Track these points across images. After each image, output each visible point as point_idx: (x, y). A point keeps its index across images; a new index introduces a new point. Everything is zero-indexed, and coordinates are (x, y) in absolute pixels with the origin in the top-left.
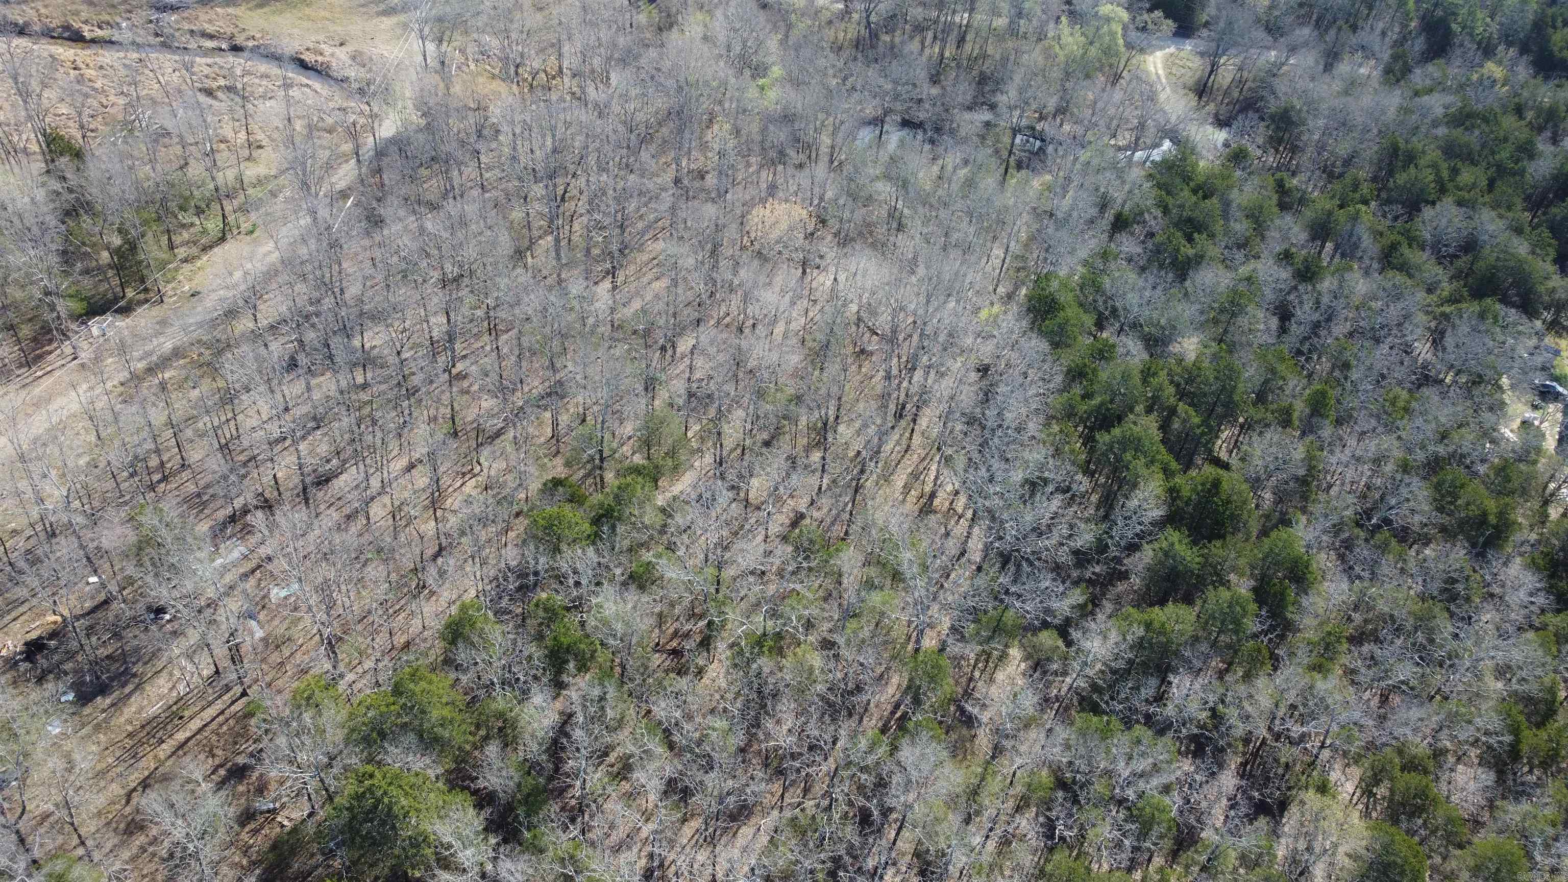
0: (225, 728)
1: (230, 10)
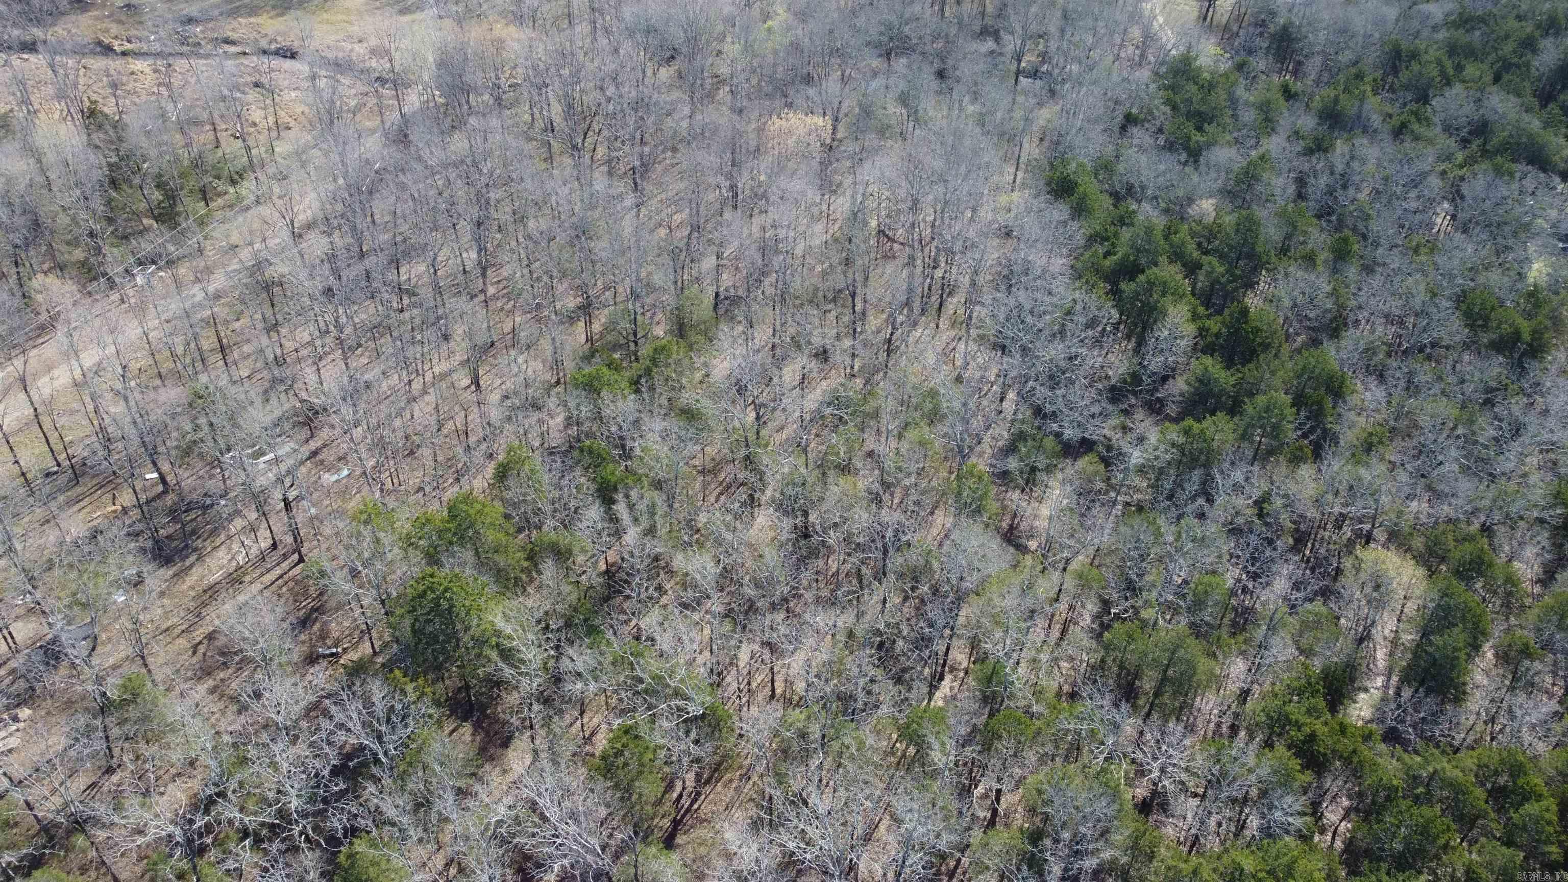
0: (284, 589)
1: (252, 20)
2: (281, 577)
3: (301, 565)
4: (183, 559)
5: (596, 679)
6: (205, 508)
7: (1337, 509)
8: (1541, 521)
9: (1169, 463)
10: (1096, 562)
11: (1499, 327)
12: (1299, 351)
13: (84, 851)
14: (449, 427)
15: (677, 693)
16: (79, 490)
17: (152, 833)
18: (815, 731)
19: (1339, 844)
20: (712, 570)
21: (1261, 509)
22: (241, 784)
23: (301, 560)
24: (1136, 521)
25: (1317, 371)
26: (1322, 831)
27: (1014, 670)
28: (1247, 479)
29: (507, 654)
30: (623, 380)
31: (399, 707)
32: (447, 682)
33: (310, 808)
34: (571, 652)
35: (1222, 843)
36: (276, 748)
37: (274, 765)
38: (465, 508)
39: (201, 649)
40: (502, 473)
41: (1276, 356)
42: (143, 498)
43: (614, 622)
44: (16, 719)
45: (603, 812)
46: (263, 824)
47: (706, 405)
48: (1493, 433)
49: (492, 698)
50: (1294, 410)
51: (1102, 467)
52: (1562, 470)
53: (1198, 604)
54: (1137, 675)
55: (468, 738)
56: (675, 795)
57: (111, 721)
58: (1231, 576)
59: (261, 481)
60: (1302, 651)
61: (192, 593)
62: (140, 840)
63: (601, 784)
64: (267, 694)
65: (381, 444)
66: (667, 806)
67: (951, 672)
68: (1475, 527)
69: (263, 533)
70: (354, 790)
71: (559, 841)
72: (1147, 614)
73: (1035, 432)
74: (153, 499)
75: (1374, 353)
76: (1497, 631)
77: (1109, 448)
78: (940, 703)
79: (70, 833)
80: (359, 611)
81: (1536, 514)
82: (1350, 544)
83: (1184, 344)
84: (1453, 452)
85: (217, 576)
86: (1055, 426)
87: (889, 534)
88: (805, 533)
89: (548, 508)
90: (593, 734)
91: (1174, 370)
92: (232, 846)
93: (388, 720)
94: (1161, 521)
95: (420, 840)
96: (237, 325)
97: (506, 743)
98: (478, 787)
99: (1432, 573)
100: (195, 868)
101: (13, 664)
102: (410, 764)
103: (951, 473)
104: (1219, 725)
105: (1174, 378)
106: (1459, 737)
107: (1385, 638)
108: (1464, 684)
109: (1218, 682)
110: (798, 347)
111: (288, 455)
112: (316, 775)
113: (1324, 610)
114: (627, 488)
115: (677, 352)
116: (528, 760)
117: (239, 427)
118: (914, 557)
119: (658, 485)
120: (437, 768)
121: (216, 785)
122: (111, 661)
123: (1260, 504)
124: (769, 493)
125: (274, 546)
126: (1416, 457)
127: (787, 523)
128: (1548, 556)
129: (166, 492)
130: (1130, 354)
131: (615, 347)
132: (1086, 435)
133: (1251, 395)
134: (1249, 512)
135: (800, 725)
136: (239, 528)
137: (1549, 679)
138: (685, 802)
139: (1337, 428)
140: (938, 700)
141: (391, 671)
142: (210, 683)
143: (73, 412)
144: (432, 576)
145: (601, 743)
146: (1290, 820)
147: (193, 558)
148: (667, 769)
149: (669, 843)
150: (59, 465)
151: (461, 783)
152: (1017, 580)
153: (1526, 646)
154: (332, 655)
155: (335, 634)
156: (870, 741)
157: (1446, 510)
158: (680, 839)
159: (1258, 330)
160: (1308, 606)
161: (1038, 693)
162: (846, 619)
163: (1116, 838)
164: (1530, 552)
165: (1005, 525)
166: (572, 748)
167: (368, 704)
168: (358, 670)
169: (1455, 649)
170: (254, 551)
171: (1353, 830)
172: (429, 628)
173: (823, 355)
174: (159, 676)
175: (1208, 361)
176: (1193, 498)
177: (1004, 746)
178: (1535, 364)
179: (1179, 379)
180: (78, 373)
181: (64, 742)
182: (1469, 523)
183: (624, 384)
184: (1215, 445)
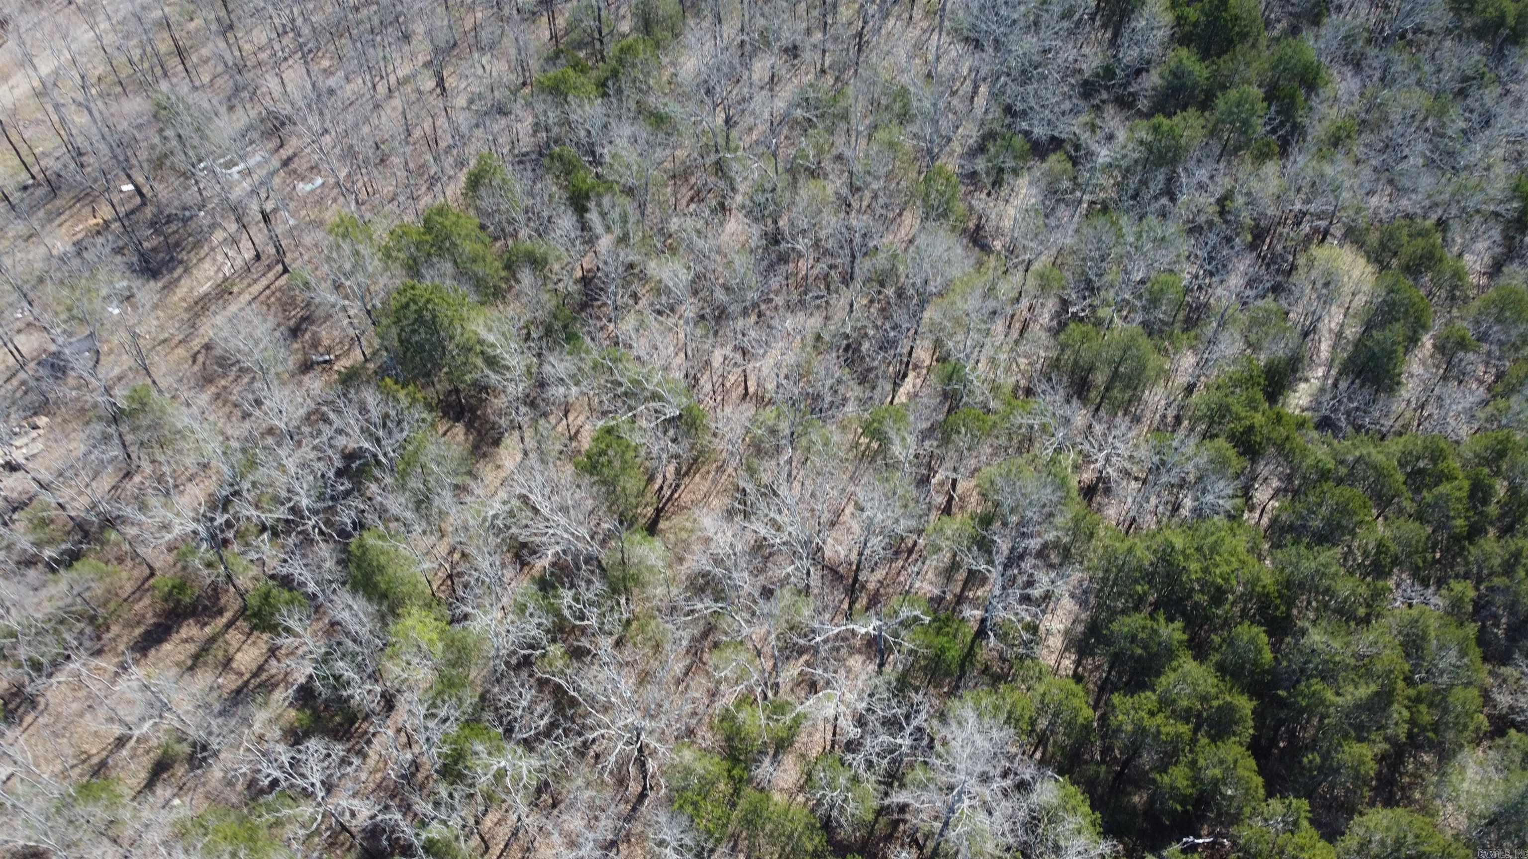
0: (272, 300)
2: (268, 287)
3: (286, 276)
4: (171, 270)
5: (577, 384)
6: (185, 221)
7: (1298, 206)
8: (1497, 214)
9: (1136, 162)
10: (1059, 261)
11: (1484, 11)
12: (1277, 40)
13: (117, 544)
14: (417, 133)
15: (656, 396)
16: (58, 202)
17: (177, 530)
18: (784, 427)
19: (1265, 521)
20: (685, 277)
21: (1223, 207)
22: (254, 484)
23: (285, 270)
24: (1100, 221)
25: (1293, 61)
26: (1252, 509)
27: (975, 368)
28: (1212, 177)
29: (492, 362)
30: (588, 82)
31: (393, 413)
32: (438, 386)
33: (320, 505)
34: (551, 359)
35: (1159, 522)
36: (282, 452)
37: (282, 467)
38: (440, 220)
39: (201, 358)
40: (474, 182)
41: (1253, 46)
42: (122, 211)
43: (592, 329)
44: (36, 427)
45: (590, 503)
46: (278, 520)
47: (673, 108)
48: (1462, 124)
49: (481, 400)
50: (1265, 104)
51: (1069, 165)
52: (1526, 162)
53: (1154, 302)
54: (1091, 369)
55: (461, 437)
56: (657, 487)
57: (125, 428)
58: (1187, 273)
59: (236, 194)
60: (1250, 345)
61: (185, 305)
62: (168, 537)
63: (587, 480)
64: (267, 402)
65: (350, 153)
66: (650, 497)
67: (914, 369)
68: (1429, 223)
69: (245, 244)
70: (358, 488)
71: (551, 531)
72: (1104, 313)
73: (1005, 130)
74: (133, 212)
75: (1354, 41)
76: (1437, 325)
77: (1077, 147)
78: (904, 399)
79: (102, 528)
80: (346, 322)
81: (1492, 208)
82: (1308, 239)
83: (1162, 34)
84: (1420, 146)
85: (206, 287)
86: (1024, 125)
87: (858, 239)
88: (774, 239)
89: (521, 218)
90: (577, 432)
91: (1149, 62)
92: (251, 539)
93: (385, 425)
94: (1124, 220)
95: (424, 532)
96: (192, 26)
97: (497, 442)
98: (472, 484)
99: (1383, 267)
100: (221, 558)
101: (22, 375)
102: (408, 464)
103: (920, 173)
104: (1164, 416)
105: (1148, 71)
106: (1388, 423)
107: (1330, 330)
108: (1400, 375)
109: (1167, 375)
110: (768, 44)
111: (259, 165)
112: (323, 476)
113: (1273, 306)
114: (599, 195)
115: (643, 52)
116: (519, 457)
117: (207, 138)
118: (881, 261)
119: (629, 191)
120: (434, 467)
121: (232, 485)
122: (117, 371)
123: (1222, 202)
124: (739, 198)
125: (258, 257)
126: (1382, 151)
127: (756, 230)
128: (1498, 250)
129: (144, 204)
130: (1106, 45)
131: (580, 45)
132: (1056, 134)
133: (1224, 88)
134: (1210, 210)
135: (770, 423)
136: (221, 239)
137: (1482, 368)
138: (667, 492)
139: (1307, 121)
140: (902, 397)
141: (383, 379)
142: (213, 389)
143: (38, 122)
144: (413, 288)
145: (586, 442)
146: (1221, 502)
147: (179, 270)
148: (647, 464)
149: (652, 529)
150: (33, 177)
151: (458, 480)
152: (980, 283)
153: (1463, 338)
154: (325, 362)
155: (326, 342)
156: (836, 438)
157: (1405, 203)
158: (662, 525)
159: (1237, 18)
160: (1260, 303)
161: (995, 389)
162: (814, 322)
163: (1059, 520)
164: (1481, 245)
165: (971, 225)
166: (558, 447)
167: (363, 409)
168: (349, 378)
169: (1394, 343)
170: (239, 263)
171: (1280, 509)
172: (415, 338)
173: (793, 51)
174: (163, 383)
175: (1184, 52)
176: (1156, 198)
177: (962, 440)
178: (1517, 50)
179: (1153, 72)
180: (36, 83)
181: (83, 448)
182: (1425, 217)
183: (591, 88)
184: (1183, 141)
